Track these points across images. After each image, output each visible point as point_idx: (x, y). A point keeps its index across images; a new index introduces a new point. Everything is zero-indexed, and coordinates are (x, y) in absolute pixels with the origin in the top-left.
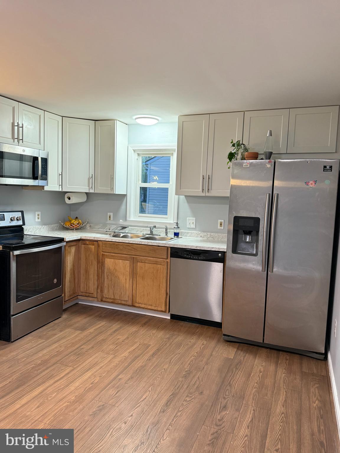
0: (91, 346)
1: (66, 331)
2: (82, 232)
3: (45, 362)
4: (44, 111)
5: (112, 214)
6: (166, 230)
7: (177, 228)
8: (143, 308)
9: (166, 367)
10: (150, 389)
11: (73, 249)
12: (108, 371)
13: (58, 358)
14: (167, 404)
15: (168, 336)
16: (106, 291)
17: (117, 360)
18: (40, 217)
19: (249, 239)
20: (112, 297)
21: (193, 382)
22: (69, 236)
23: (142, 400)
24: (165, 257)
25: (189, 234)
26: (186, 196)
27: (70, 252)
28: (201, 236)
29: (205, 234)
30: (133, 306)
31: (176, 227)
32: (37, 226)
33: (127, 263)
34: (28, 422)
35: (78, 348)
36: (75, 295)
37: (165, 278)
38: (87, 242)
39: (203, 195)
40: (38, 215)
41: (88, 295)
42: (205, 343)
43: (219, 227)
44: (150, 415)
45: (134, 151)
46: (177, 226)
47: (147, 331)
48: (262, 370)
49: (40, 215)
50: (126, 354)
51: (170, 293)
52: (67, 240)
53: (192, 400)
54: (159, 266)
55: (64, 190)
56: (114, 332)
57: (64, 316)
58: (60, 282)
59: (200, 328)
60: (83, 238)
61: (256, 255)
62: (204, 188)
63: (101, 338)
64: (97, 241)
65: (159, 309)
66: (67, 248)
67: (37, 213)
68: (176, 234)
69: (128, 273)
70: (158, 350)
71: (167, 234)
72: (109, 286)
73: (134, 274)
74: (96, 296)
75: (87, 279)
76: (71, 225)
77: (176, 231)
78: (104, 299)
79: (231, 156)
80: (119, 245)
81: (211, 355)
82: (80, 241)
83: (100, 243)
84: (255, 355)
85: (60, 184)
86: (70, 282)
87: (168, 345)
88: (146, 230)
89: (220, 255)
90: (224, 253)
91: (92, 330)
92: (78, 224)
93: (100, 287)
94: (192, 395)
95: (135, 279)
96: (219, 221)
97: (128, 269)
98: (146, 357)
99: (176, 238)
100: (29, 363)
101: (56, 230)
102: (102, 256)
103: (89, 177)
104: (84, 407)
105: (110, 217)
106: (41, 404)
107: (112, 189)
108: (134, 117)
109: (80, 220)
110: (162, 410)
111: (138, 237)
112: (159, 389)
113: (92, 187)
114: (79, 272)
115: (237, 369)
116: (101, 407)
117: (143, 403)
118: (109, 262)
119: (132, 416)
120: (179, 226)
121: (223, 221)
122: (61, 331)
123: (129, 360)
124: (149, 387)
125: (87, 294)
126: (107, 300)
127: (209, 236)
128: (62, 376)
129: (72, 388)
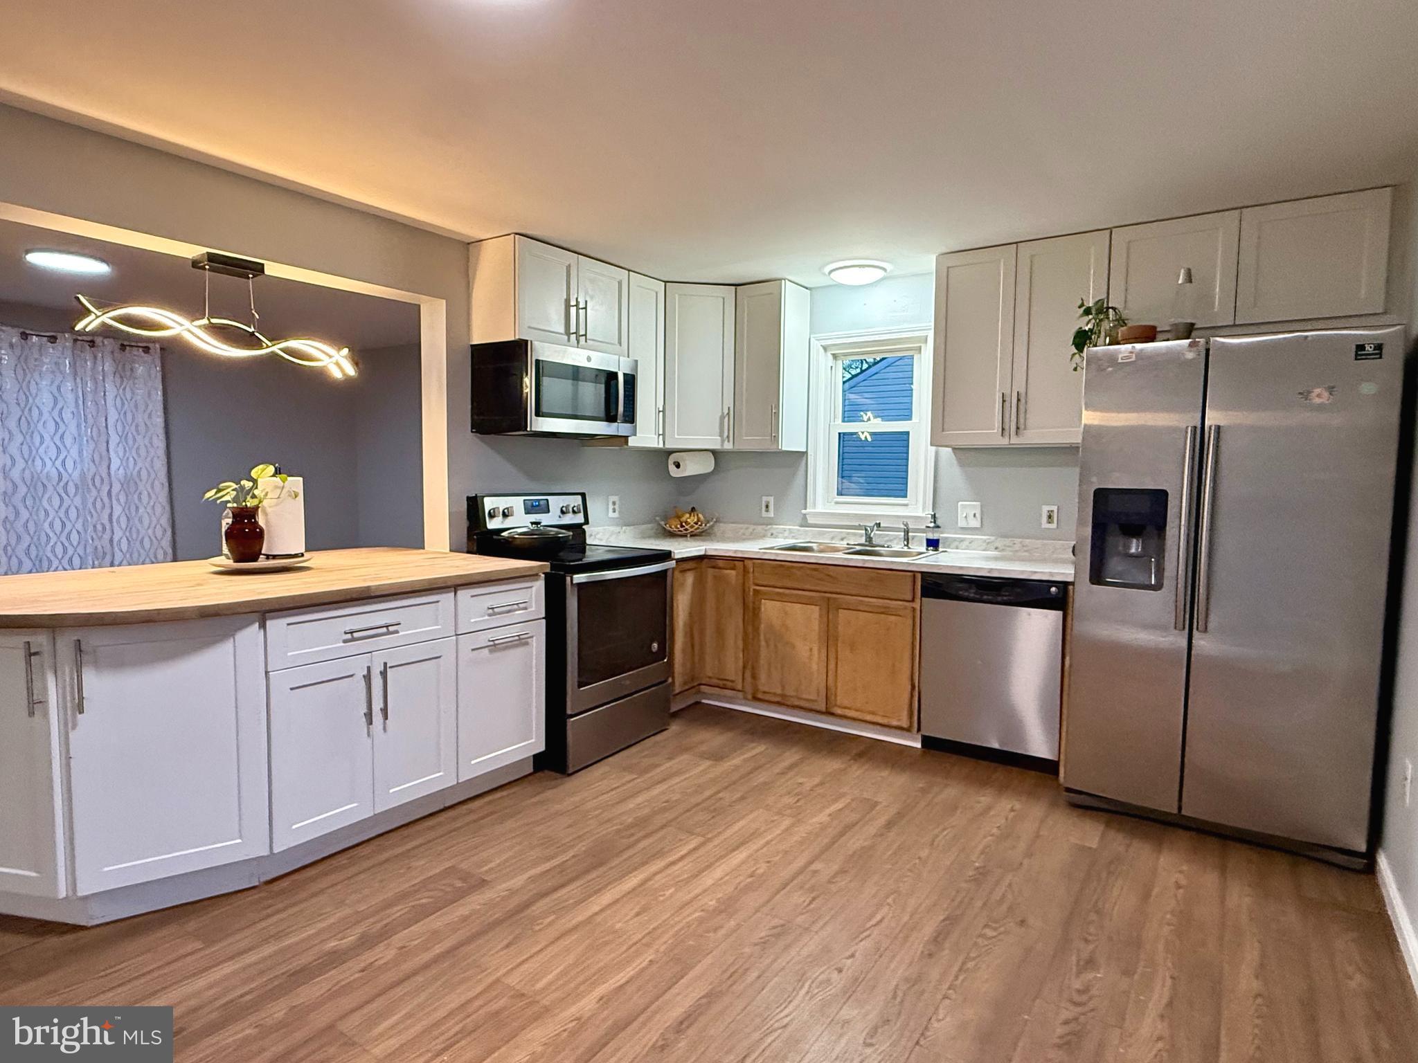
0: (738, 795)
1: (682, 758)
2: (704, 540)
3: (641, 822)
4: (629, 271)
5: (771, 500)
6: (907, 532)
7: (933, 527)
8: (854, 719)
9: (924, 853)
10: (890, 900)
11: (690, 578)
12: (786, 852)
13: (669, 816)
14: (938, 939)
15: (921, 785)
16: (763, 677)
17: (801, 831)
18: (617, 507)
19: (1137, 549)
20: (779, 691)
21: (997, 895)
22: (683, 549)
23: (873, 922)
24: (909, 597)
25: (966, 543)
26: (954, 449)
27: (682, 585)
28: (996, 548)
29: (1008, 542)
30: (829, 713)
31: (932, 525)
32: (612, 528)
33: (814, 611)
34: (621, 944)
35: (710, 797)
36: (694, 684)
37: (909, 647)
38: (721, 563)
39: (1004, 442)
40: (614, 503)
41: (724, 685)
42: (1018, 806)
43: (1045, 525)
44: (898, 958)
45: (825, 348)
46: (935, 522)
47: (867, 770)
48: (1183, 882)
49: (617, 503)
50: (823, 817)
51: (921, 685)
52: (677, 557)
53: (1000, 937)
54: (893, 618)
55: (667, 446)
56: (791, 767)
57: (674, 727)
58: (665, 650)
59: (1000, 773)
60: (710, 553)
61: (1158, 587)
62: (1007, 427)
63: (762, 777)
64: (743, 559)
65: (895, 723)
66: (677, 573)
67: (612, 498)
68: (933, 544)
69: (814, 635)
70: (900, 815)
71: (908, 543)
72: (769, 664)
73: (829, 637)
74: (740, 687)
75: (721, 647)
76: (682, 526)
77: (931, 536)
78: (760, 696)
79: (1082, 339)
80: (793, 567)
81: (1038, 836)
82: (706, 560)
83: (749, 564)
84: (1159, 845)
85: (661, 432)
86: (684, 651)
87: (923, 804)
88: (855, 534)
89: (1053, 589)
90: (1064, 586)
91: (736, 761)
92: (696, 523)
93: (750, 665)
94: (997, 925)
95: (832, 650)
96: (1045, 509)
97: (816, 625)
98: (872, 829)
99: (931, 552)
100: (609, 820)
101: (650, 537)
102: (754, 595)
103: (723, 413)
104: (739, 926)
105: (767, 507)
106: (644, 910)
107: (775, 439)
108: (827, 270)
109: (700, 516)
110: (926, 952)
111: (836, 550)
112: (912, 902)
113: (728, 437)
114: (702, 632)
115: (1109, 873)
116: (779, 928)
117: (876, 931)
118: (770, 609)
119: (852, 956)
120: (939, 522)
121: (1055, 508)
122: (670, 759)
123: (831, 832)
124: (887, 897)
125: (721, 683)
126: (767, 697)
127: (1017, 547)
128: (682, 853)
129: (708, 880)
